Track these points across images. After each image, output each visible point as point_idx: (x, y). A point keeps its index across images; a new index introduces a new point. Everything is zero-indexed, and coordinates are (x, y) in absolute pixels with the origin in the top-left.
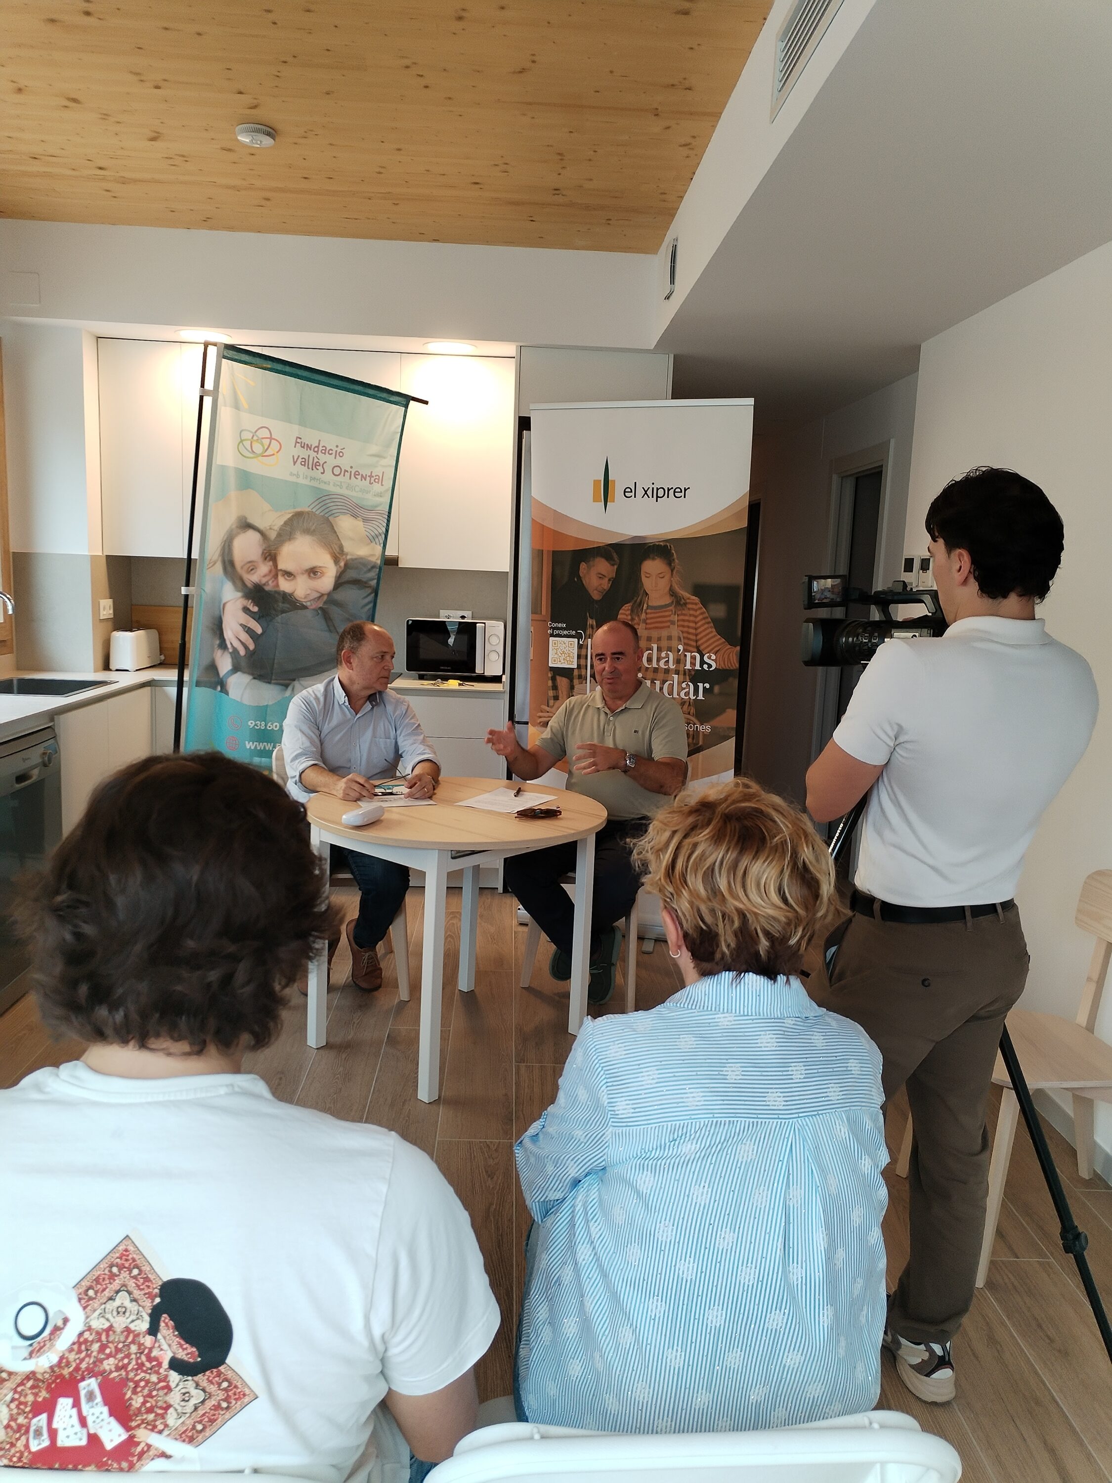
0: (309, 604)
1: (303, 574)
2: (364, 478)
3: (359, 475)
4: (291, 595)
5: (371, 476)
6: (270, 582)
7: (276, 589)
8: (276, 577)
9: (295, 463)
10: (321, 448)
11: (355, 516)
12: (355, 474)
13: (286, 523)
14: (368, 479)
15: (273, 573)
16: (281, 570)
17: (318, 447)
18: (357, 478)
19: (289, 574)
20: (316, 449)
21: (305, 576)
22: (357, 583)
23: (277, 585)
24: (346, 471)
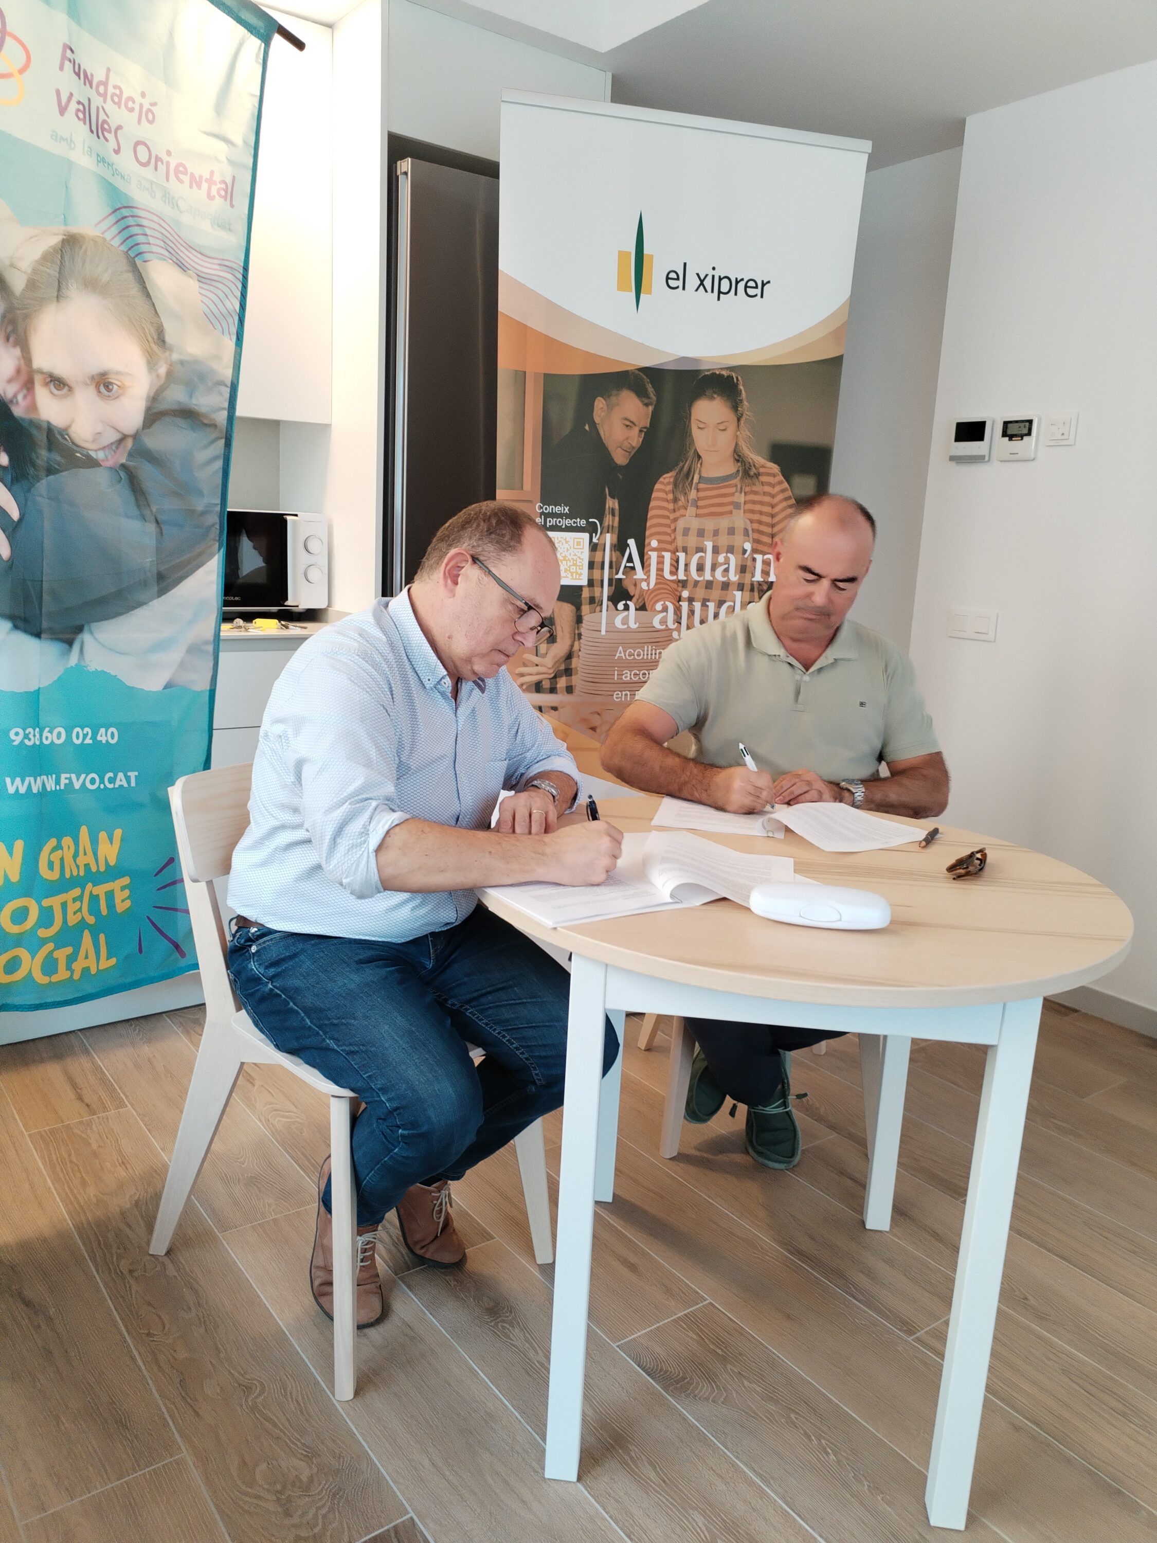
0: (100, 456)
1: (86, 384)
2: (195, 182)
3: (185, 173)
4: (64, 432)
5: (210, 182)
6: (20, 397)
7: (32, 416)
8: (29, 385)
9: (62, 111)
10: (111, 90)
11: (182, 267)
12: (177, 172)
13: (46, 257)
14: (205, 185)
15: (23, 378)
16: (40, 372)
17: (105, 84)
18: (181, 181)
19: (57, 382)
20: (102, 89)
21: (92, 390)
22: (188, 415)
23: (33, 407)
24: (158, 159)
